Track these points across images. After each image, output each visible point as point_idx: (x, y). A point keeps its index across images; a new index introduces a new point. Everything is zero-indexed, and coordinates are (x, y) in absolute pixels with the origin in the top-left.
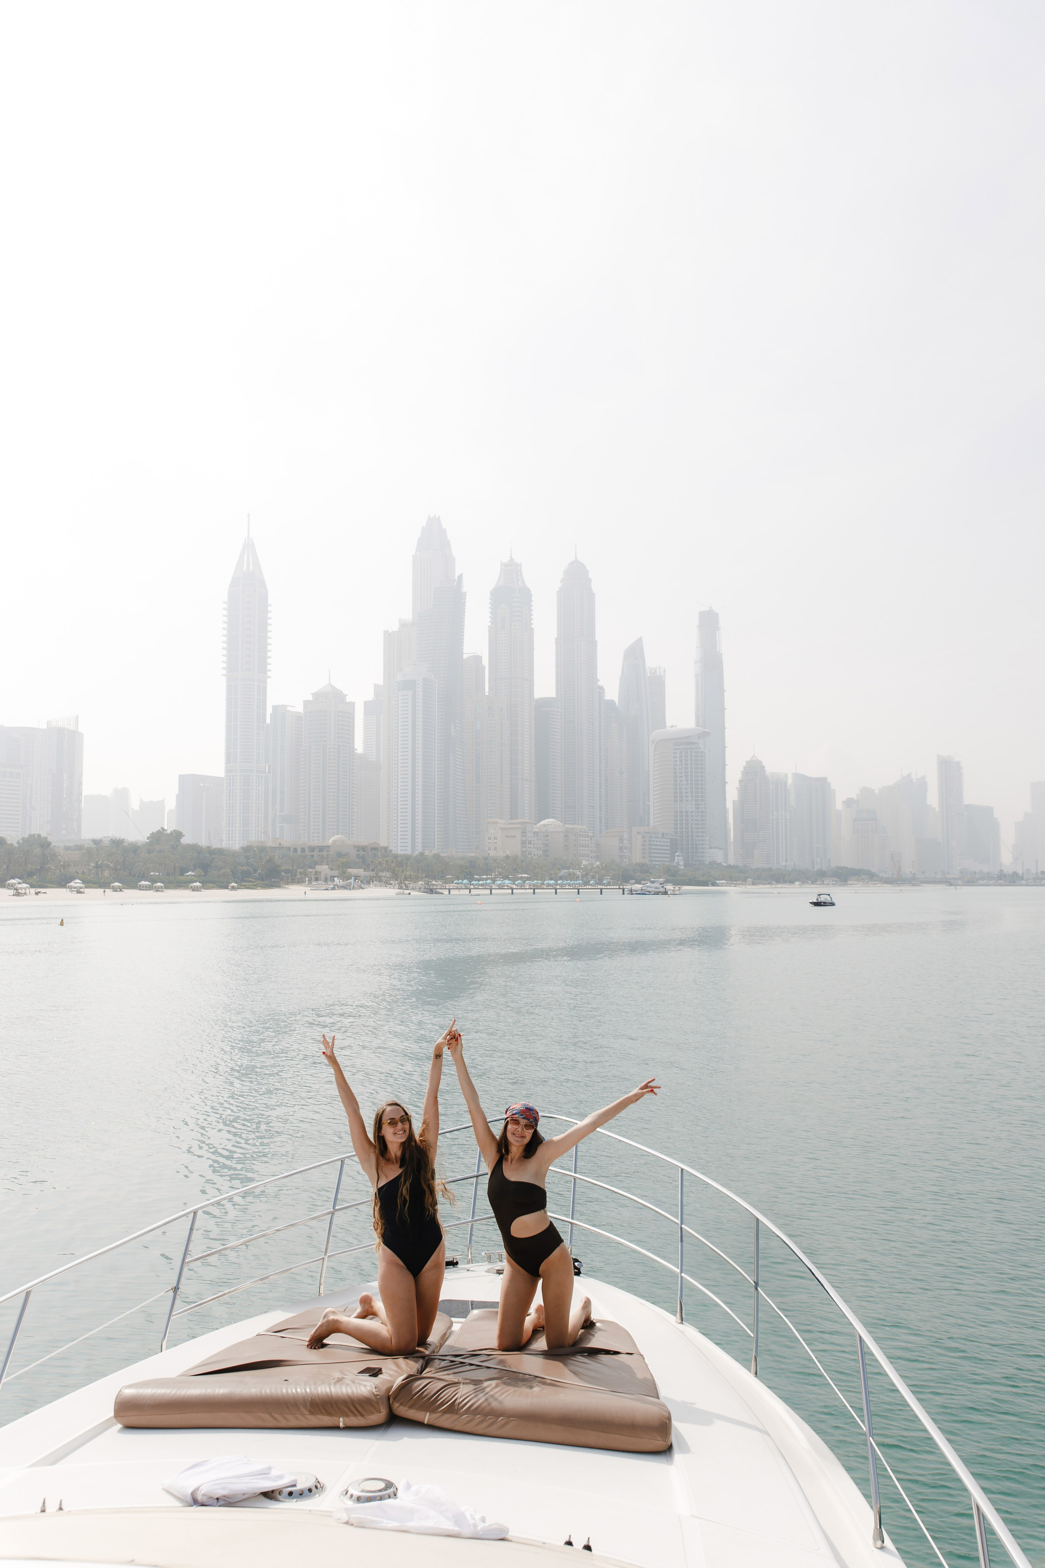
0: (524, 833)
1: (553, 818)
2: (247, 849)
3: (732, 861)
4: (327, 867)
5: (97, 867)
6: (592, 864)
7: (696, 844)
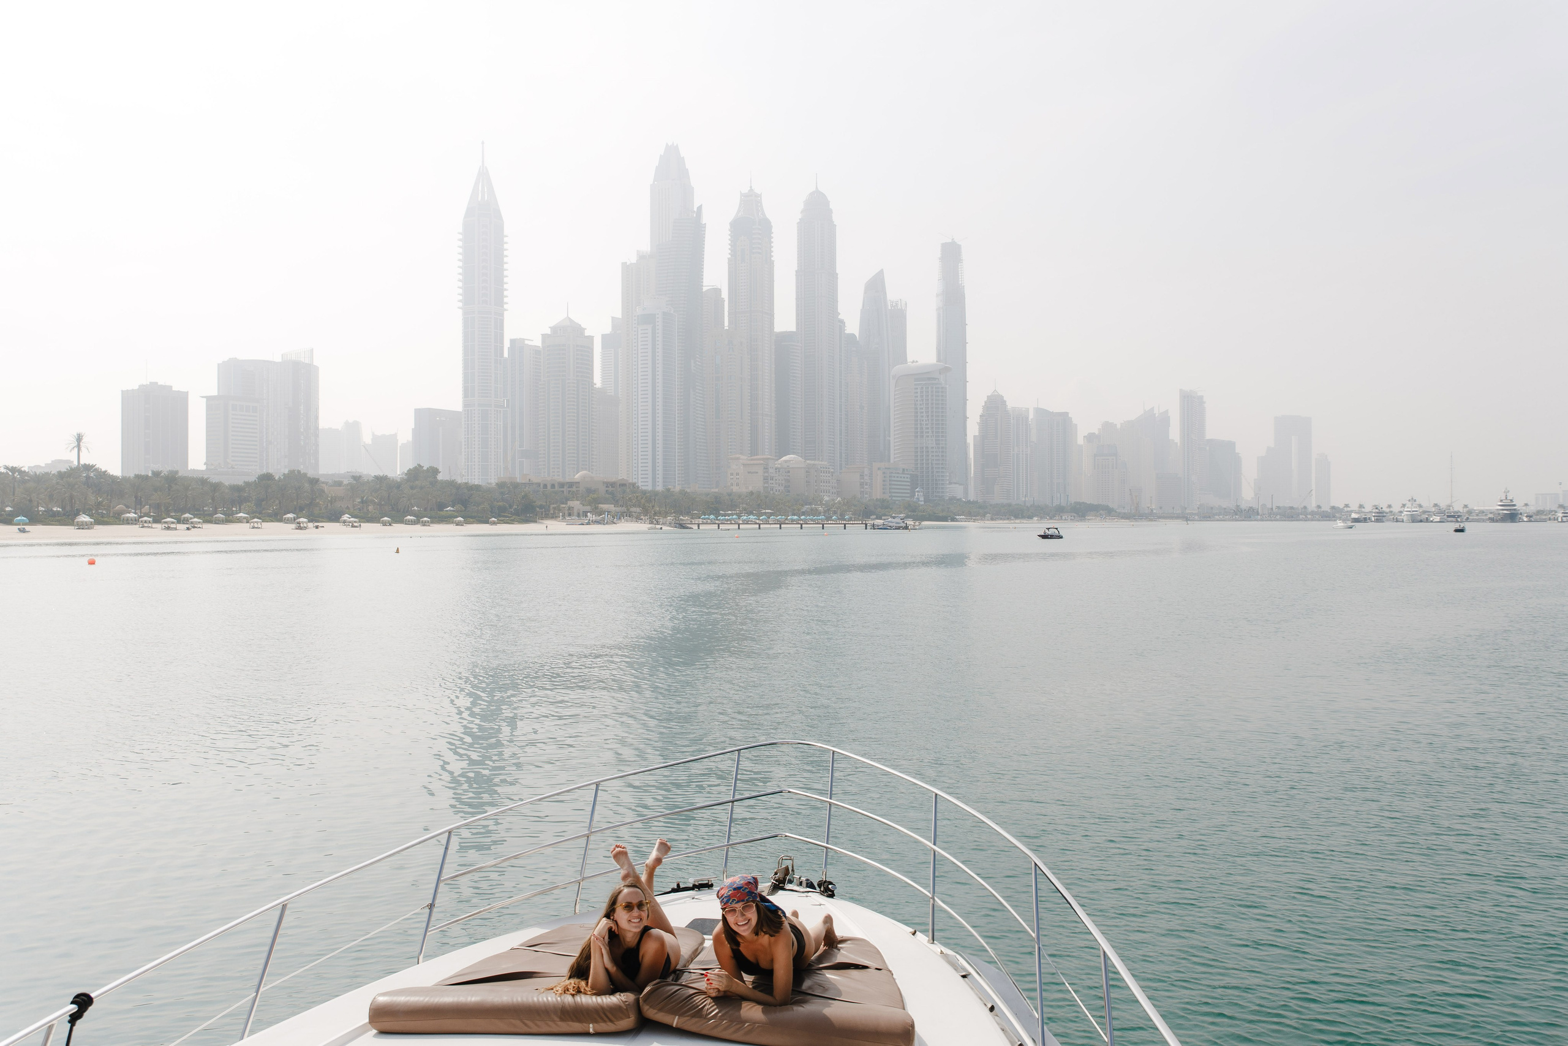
0: (766, 469)
1: (793, 453)
2: (501, 485)
3: (972, 497)
4: (578, 502)
5: (362, 502)
6: (833, 500)
7: (936, 480)
